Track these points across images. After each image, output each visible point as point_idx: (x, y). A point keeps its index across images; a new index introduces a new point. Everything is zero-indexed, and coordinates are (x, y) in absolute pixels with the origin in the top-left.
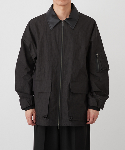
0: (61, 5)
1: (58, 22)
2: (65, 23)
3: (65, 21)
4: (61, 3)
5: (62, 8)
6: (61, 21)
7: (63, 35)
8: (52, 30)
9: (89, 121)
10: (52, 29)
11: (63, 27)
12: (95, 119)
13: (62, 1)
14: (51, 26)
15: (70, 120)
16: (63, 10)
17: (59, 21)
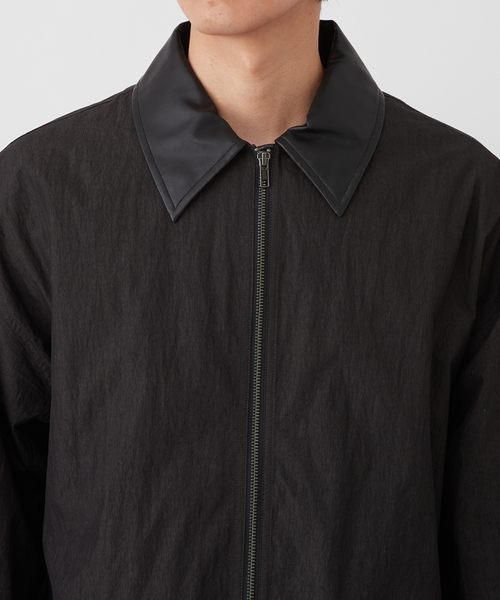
1: (228, 158)
2: (276, 162)
3: (277, 151)
6: (246, 150)
7: (266, 256)
8: (178, 219)
10: (179, 210)
11: (262, 193)
14: (175, 193)
17: (232, 153)
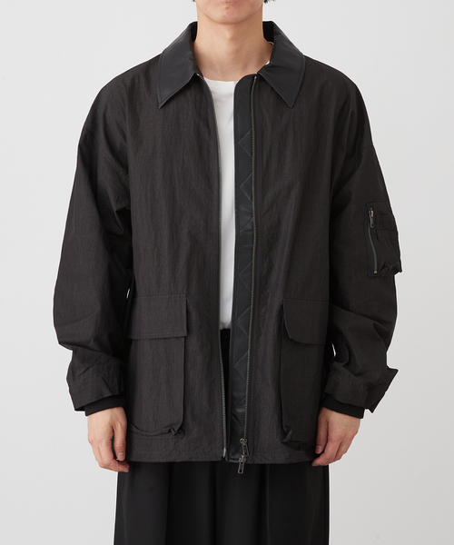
0: (225, 23)
4: (225, 13)
5: (226, 33)
9: (323, 452)
12: (343, 448)
13: (227, 8)
15: (285, 441)
16: (234, 39)
